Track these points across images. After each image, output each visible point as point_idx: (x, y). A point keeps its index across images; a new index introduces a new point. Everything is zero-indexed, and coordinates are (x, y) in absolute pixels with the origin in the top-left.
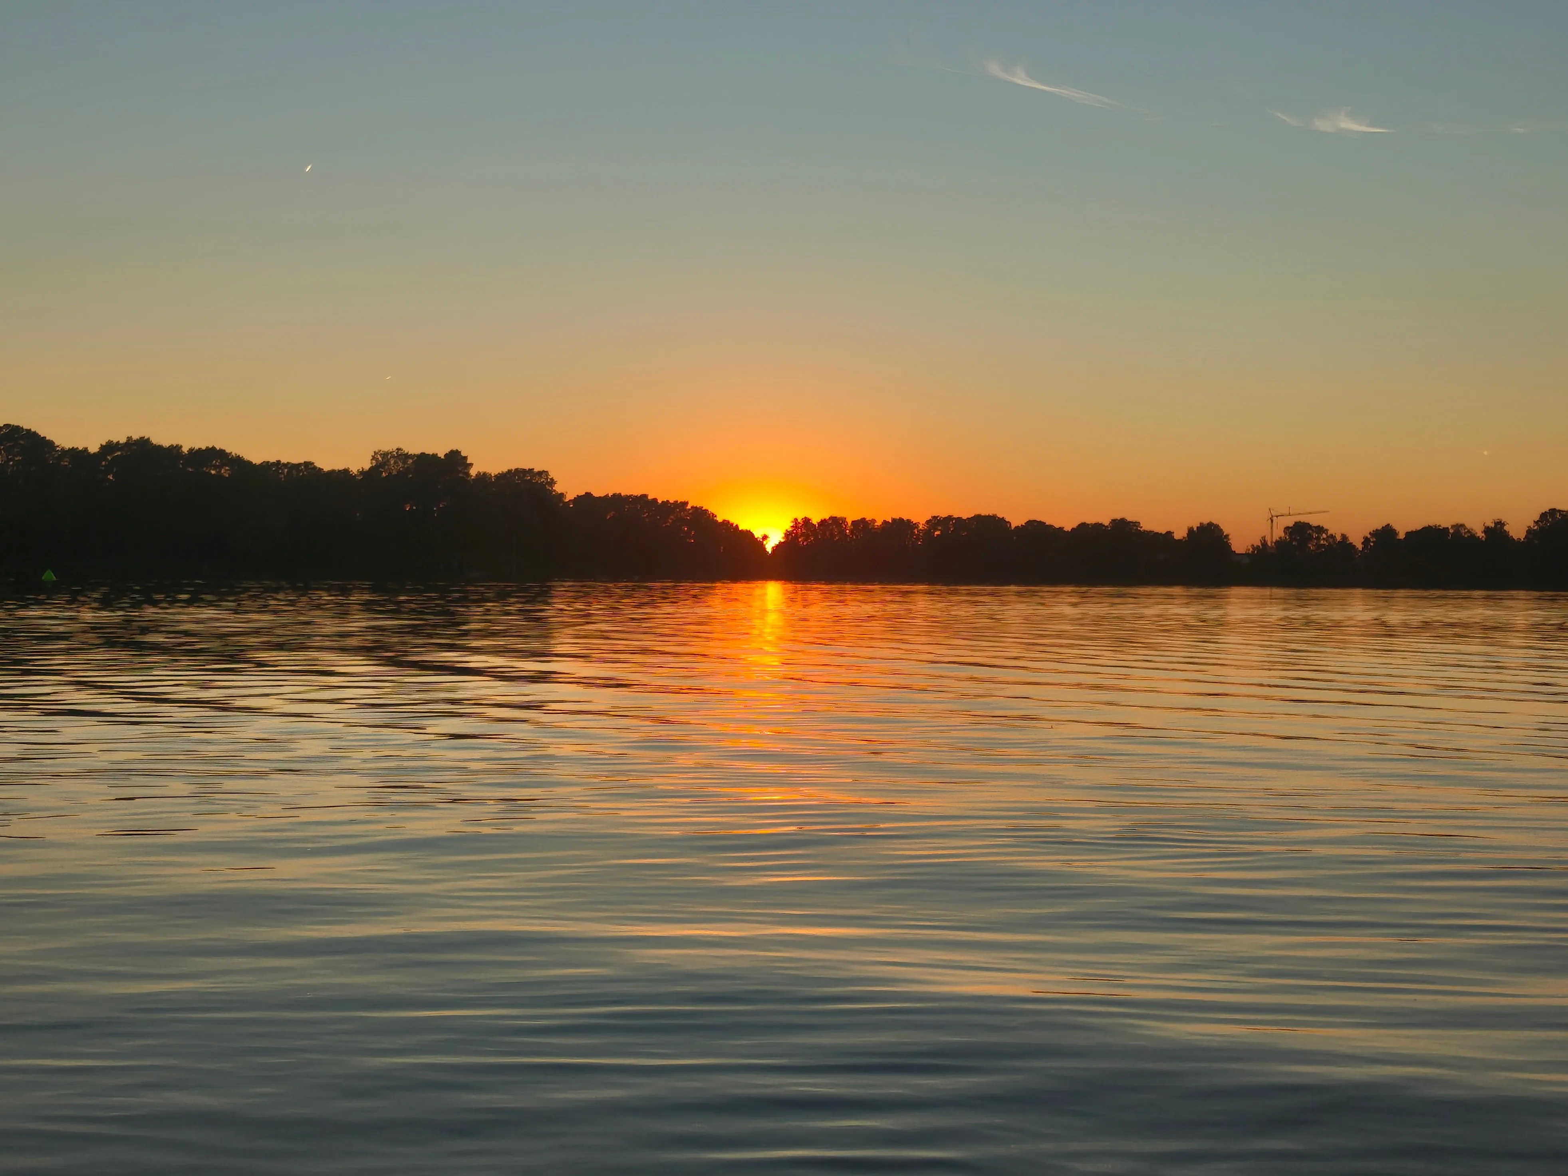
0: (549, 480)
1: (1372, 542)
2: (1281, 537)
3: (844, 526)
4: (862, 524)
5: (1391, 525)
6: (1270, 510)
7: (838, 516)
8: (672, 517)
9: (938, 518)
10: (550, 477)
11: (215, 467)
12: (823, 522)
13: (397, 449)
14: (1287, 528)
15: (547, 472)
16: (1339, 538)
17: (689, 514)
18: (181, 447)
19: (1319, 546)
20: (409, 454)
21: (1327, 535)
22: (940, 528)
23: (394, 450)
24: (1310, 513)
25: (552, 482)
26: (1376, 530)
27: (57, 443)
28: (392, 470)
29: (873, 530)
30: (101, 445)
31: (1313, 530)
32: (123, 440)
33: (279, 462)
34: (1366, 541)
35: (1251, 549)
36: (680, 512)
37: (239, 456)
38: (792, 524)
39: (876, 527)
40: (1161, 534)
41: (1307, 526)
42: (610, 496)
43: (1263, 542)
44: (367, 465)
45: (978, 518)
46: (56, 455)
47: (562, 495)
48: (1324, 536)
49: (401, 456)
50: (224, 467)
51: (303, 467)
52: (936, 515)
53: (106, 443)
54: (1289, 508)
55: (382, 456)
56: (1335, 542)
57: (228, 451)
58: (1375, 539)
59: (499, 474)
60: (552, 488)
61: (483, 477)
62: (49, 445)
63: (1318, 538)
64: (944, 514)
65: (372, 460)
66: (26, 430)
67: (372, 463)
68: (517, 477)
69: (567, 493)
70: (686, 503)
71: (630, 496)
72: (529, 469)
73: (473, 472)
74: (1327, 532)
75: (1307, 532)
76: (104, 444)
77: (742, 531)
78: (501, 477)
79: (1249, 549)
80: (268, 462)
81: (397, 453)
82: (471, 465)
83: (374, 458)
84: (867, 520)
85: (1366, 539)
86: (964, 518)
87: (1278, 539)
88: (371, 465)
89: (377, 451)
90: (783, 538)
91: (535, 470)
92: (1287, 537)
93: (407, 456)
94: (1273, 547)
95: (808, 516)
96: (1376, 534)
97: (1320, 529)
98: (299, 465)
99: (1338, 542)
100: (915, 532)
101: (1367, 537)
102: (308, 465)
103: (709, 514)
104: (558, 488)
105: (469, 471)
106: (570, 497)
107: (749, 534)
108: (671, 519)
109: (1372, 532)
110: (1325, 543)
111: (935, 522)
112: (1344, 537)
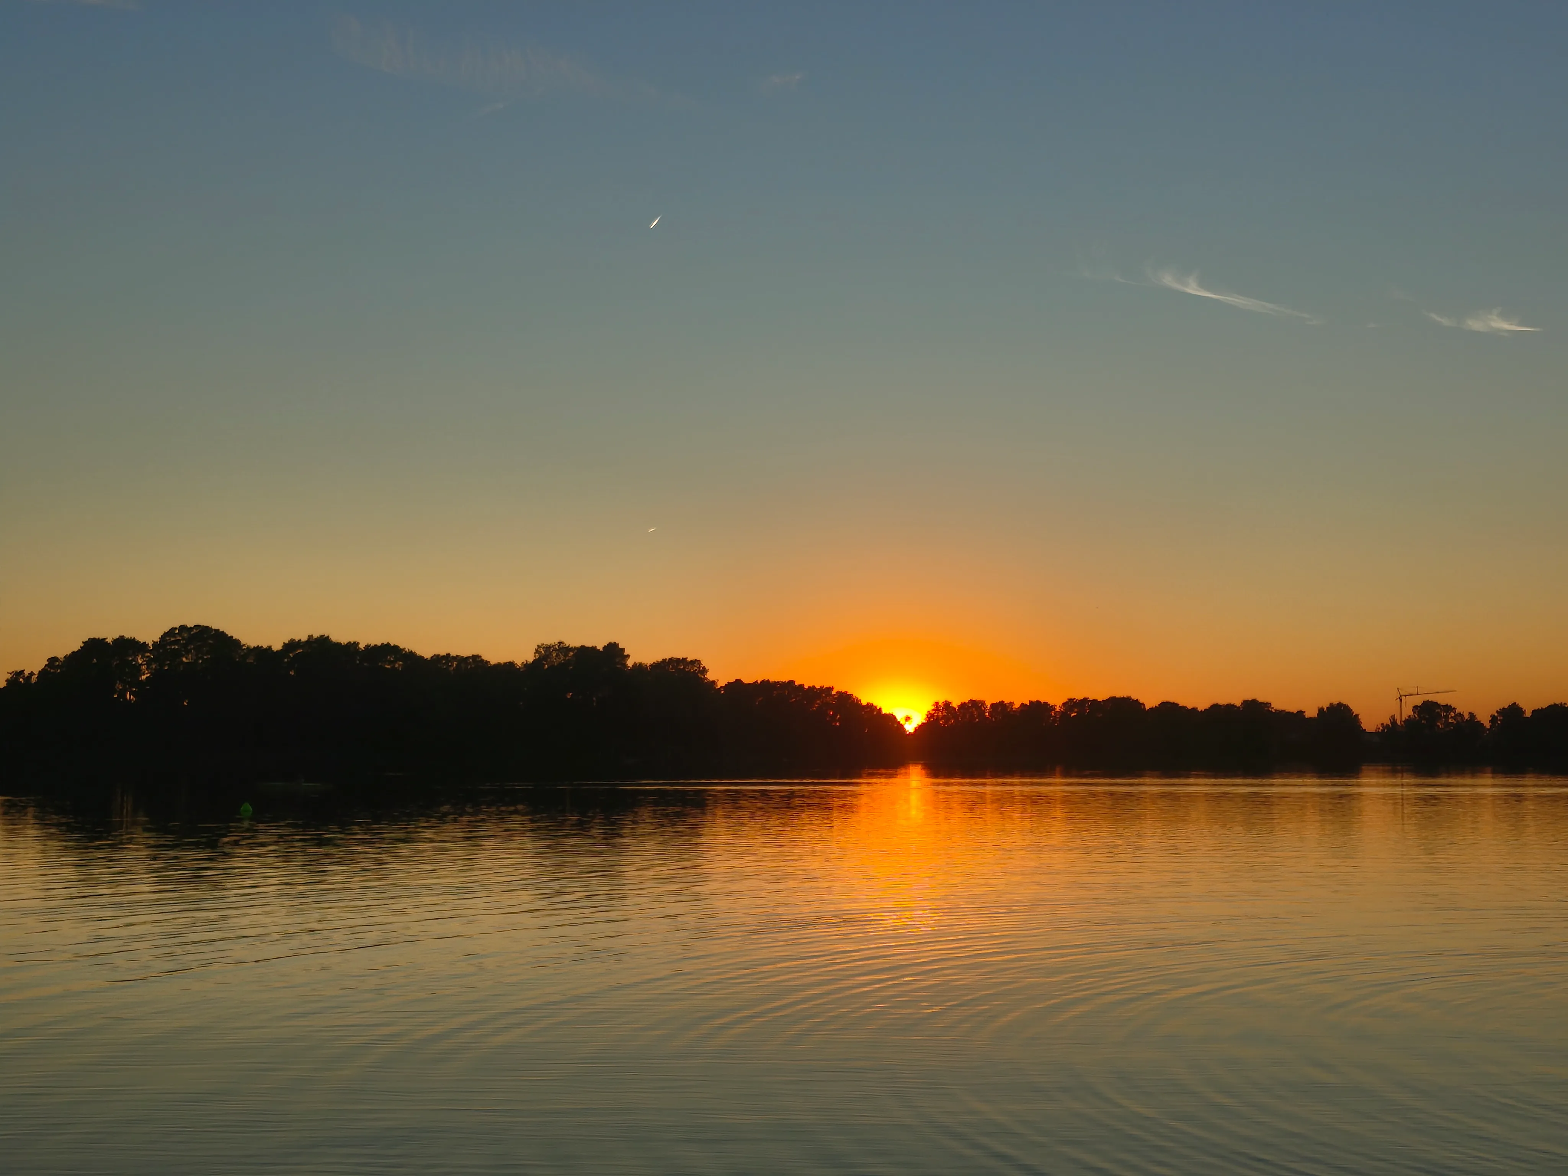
0: (701, 669)
1: (1500, 720)
2: (1410, 716)
3: (983, 709)
4: (1000, 707)
5: (1517, 704)
6: (1398, 689)
7: (978, 700)
8: (818, 702)
9: (1075, 701)
10: (703, 666)
11: (390, 662)
12: (963, 706)
13: (559, 643)
14: (1415, 708)
15: (700, 661)
16: (1467, 717)
17: (835, 698)
18: (358, 643)
19: (1448, 724)
20: (570, 646)
21: (1454, 713)
22: (1076, 710)
23: (556, 643)
24: (1438, 692)
25: (704, 670)
26: (1503, 708)
27: (243, 642)
28: (554, 662)
29: (1012, 713)
30: (284, 643)
31: (1441, 709)
32: (304, 638)
33: (448, 655)
34: (1493, 719)
35: (1381, 728)
36: (826, 697)
37: (412, 651)
38: (933, 708)
39: (1014, 710)
40: (1293, 713)
41: (1436, 704)
42: (759, 683)
43: (1392, 721)
44: (531, 658)
45: (1113, 700)
46: (242, 654)
47: (714, 682)
48: (1452, 714)
49: (562, 649)
50: (398, 662)
51: (471, 660)
52: (1073, 698)
53: (289, 641)
54: (1417, 687)
55: (545, 649)
56: (1463, 721)
57: (402, 647)
58: (1502, 718)
59: (654, 663)
60: (704, 677)
61: (639, 668)
62: (235, 643)
63: (1446, 717)
64: (1080, 697)
65: (535, 653)
66: (215, 630)
67: (535, 656)
68: (671, 666)
69: (718, 680)
70: (832, 689)
71: (778, 682)
72: (683, 658)
73: (630, 663)
74: (1455, 711)
75: (1435, 711)
76: (287, 642)
77: (886, 715)
78: (656, 666)
79: (1379, 729)
80: (439, 655)
81: (558, 646)
82: (628, 656)
83: (537, 651)
84: (1005, 702)
85: (1493, 717)
86: (1100, 699)
87: (1407, 718)
88: (534, 658)
89: (540, 645)
90: (925, 719)
91: (688, 660)
92: (1416, 716)
93: (568, 649)
94: (1402, 725)
95: (949, 700)
96: (1502, 712)
97: (1448, 708)
98: (468, 658)
99: (1467, 720)
100: (1052, 714)
101: (1494, 715)
102: (476, 658)
103: (854, 699)
104: (710, 676)
105: (626, 662)
106: (721, 683)
107: (891, 718)
108: (817, 704)
109: (1499, 711)
110: (1453, 721)
111: (1071, 704)
112: (1471, 715)
